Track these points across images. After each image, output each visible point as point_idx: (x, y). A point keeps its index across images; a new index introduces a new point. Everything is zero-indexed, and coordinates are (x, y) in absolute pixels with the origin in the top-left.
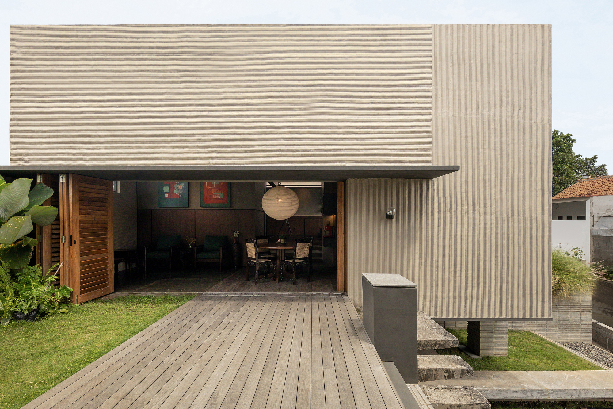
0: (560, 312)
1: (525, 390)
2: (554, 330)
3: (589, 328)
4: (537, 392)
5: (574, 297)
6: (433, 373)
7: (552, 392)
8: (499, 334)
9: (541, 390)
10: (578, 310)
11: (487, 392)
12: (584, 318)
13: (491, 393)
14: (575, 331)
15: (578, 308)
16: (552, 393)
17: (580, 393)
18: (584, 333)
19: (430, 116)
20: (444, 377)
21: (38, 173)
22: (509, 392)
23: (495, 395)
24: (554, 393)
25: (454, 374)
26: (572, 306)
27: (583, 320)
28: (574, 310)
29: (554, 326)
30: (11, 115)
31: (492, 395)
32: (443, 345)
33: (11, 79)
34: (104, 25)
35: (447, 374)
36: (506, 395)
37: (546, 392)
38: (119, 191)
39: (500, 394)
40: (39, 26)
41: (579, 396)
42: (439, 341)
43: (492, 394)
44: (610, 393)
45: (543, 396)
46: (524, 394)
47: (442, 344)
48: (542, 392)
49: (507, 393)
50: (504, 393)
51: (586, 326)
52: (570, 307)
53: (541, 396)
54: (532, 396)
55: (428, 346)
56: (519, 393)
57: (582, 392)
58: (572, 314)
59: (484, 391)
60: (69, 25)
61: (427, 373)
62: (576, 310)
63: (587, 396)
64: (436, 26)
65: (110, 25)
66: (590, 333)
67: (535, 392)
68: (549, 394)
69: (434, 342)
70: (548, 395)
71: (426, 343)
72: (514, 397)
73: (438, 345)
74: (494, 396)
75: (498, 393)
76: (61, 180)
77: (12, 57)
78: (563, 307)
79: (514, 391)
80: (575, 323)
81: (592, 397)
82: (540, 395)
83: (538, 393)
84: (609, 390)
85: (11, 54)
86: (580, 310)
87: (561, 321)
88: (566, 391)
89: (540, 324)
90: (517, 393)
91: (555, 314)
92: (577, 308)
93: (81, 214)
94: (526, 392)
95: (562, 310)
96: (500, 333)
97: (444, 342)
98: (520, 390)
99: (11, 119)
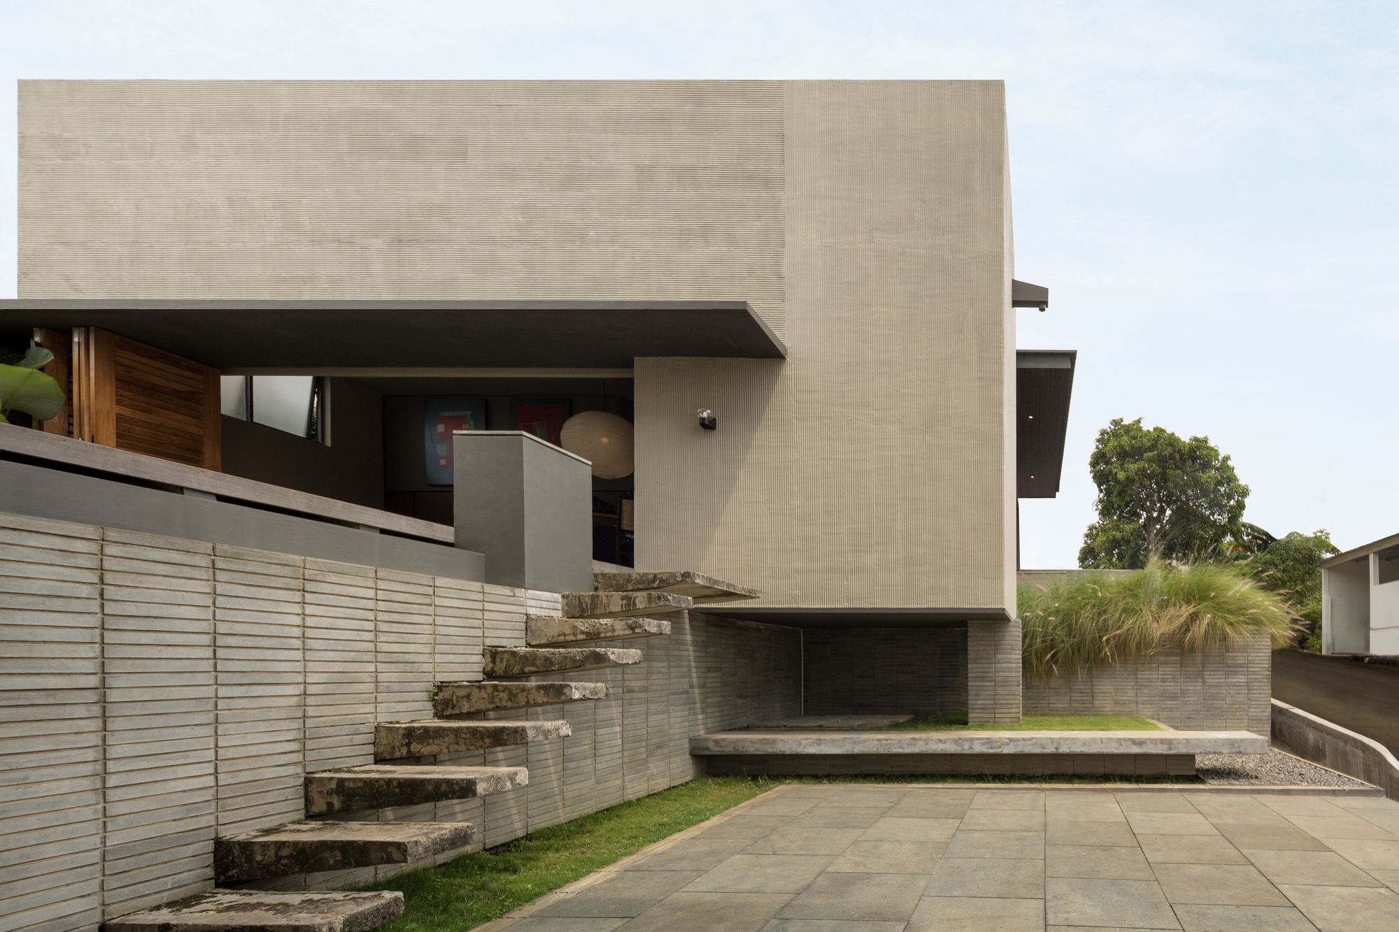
0: (1208, 684)
1: (961, 739)
2: (1196, 718)
3: (1265, 714)
4: (980, 741)
5: (1236, 654)
6: (602, 600)
7: (1008, 741)
8: (1003, 684)
9: (988, 739)
10: (1241, 679)
11: (891, 742)
12: (1255, 695)
13: (898, 743)
14: (1237, 721)
15: (1244, 677)
16: (1008, 744)
17: (1059, 744)
18: (1255, 725)
19: (783, 245)
20: (620, 606)
21: (37, 327)
22: (931, 742)
23: (906, 747)
24: (1012, 743)
25: (637, 601)
26: (1230, 673)
27: (1252, 699)
28: (1234, 680)
29: (1196, 711)
30: (19, 243)
31: (899, 747)
32: (666, 580)
33: (20, 178)
34: (190, 81)
35: (625, 602)
36: (925, 747)
37: (996, 741)
38: (328, 443)
39: (915, 745)
40: (71, 83)
41: (1056, 749)
42: (660, 573)
43: (901, 744)
44: (1114, 744)
45: (991, 748)
46: (958, 745)
47: (664, 578)
48: (990, 742)
49: (927, 743)
50: (921, 743)
51: (1259, 710)
52: (1228, 674)
53: (987, 748)
54: (971, 748)
55: (643, 583)
56: (948, 743)
57: (1062, 742)
58: (1232, 688)
59: (887, 740)
60: (126, 81)
61: (592, 601)
62: (1239, 680)
63: (1072, 750)
64: (792, 83)
65: (201, 81)
66: (1266, 725)
67: (977, 742)
68: (1001, 744)
69: (651, 576)
70: (1000, 747)
71: (638, 577)
72: (939, 749)
73: (658, 582)
74: (903, 748)
75: (912, 744)
76: (76, 339)
77: (22, 138)
78: (1212, 673)
79: (940, 740)
80: (1237, 706)
81: (1081, 751)
82: (985, 746)
83: (983, 744)
84: (1112, 739)
85: (19, 133)
86: (1246, 680)
87: (1210, 702)
88: (1034, 741)
89: (1169, 706)
90: (945, 743)
91: (1198, 688)
92: (1241, 677)
93: (118, 402)
94: (961, 741)
95: (1212, 680)
96: (1006, 682)
97: (668, 575)
98: (951, 739)
99: (20, 249)
